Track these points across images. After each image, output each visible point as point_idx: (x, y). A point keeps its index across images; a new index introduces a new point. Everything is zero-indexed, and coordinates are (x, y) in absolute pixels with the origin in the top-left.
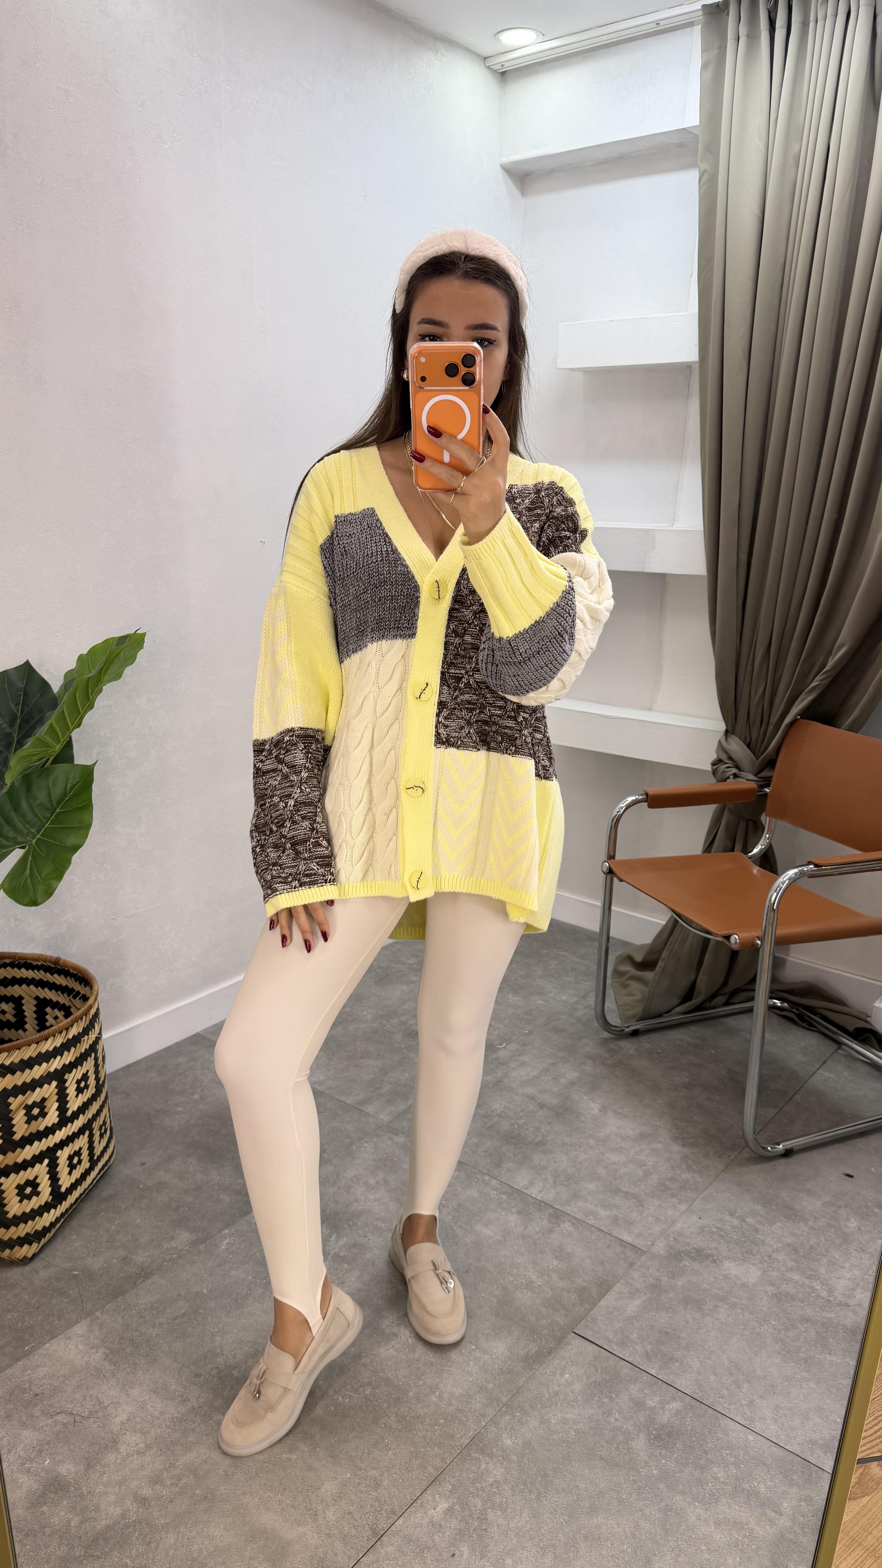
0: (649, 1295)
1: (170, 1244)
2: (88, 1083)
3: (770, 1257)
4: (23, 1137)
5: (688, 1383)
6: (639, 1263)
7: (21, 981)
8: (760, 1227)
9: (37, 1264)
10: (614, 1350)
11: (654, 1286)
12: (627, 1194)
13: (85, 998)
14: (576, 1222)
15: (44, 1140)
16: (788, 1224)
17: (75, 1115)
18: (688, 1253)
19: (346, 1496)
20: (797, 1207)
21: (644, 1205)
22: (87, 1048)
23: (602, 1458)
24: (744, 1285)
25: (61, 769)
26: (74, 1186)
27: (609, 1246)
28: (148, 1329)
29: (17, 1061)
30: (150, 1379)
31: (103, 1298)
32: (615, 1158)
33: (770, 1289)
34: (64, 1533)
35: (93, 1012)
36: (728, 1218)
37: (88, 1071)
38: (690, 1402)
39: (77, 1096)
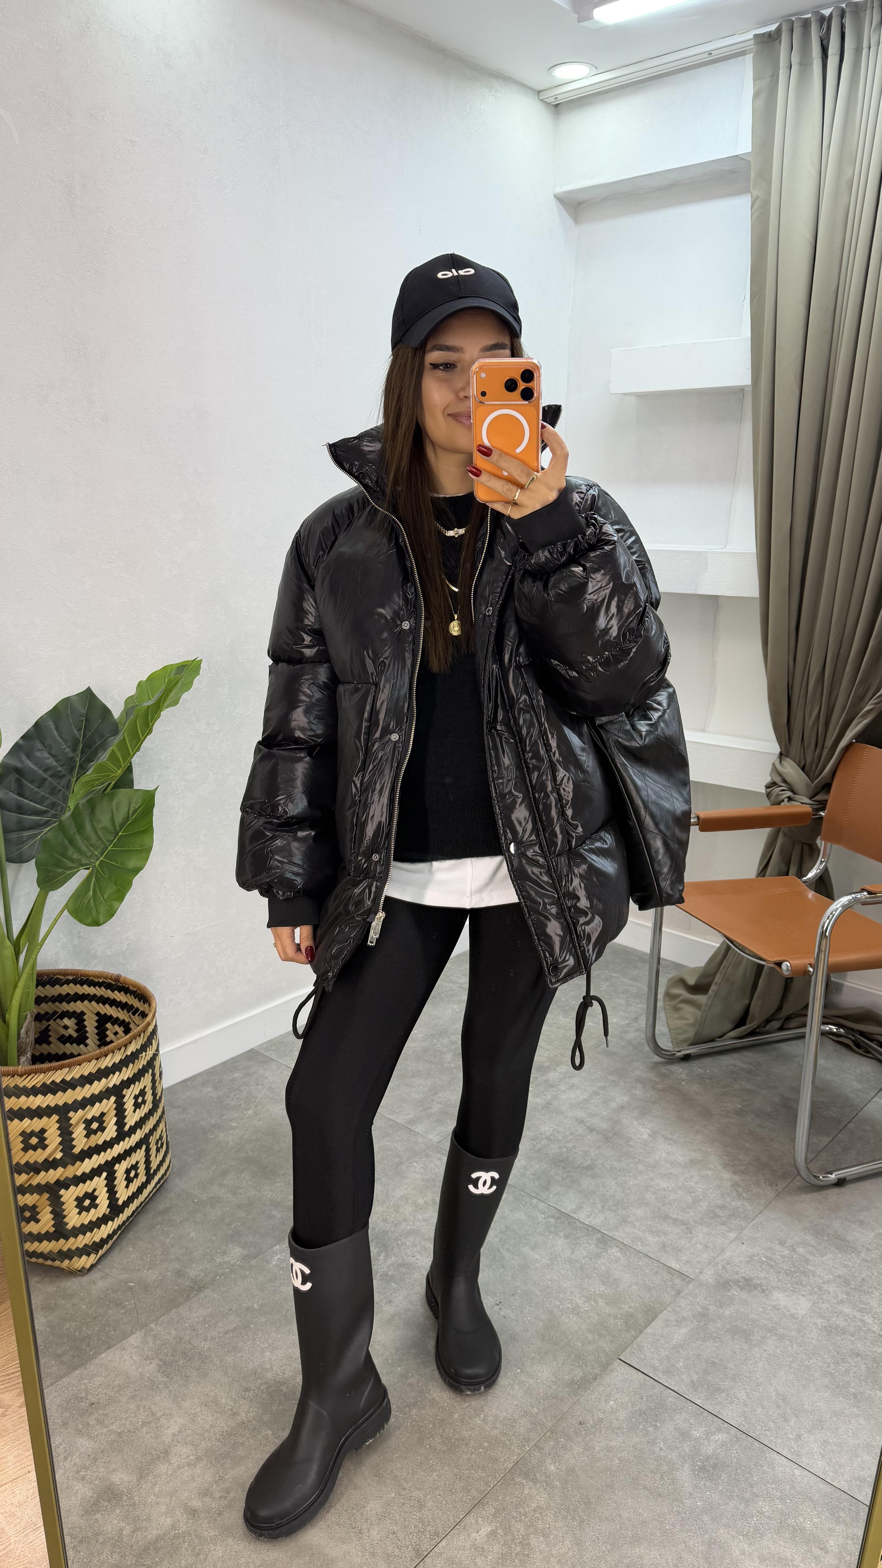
0: (696, 1323)
1: (223, 1259)
2: (146, 1098)
3: (820, 1288)
4: (82, 1150)
5: (735, 1414)
6: (686, 1291)
7: (83, 998)
8: (811, 1258)
9: (94, 1275)
10: (660, 1378)
11: (703, 1315)
12: (675, 1220)
13: (144, 1015)
14: (624, 1247)
15: (102, 1153)
16: (840, 1255)
17: (133, 1130)
18: (736, 1282)
19: (391, 1516)
20: (848, 1238)
21: (693, 1231)
22: (145, 1064)
23: (645, 1488)
24: (792, 1316)
25: (123, 792)
26: (131, 1199)
27: (657, 1273)
28: (201, 1342)
29: (77, 1077)
30: (201, 1392)
31: (157, 1311)
32: (664, 1184)
33: (819, 1321)
34: (116, 1541)
35: (150, 1029)
36: (778, 1247)
37: (145, 1087)
38: (736, 1435)
39: (134, 1111)
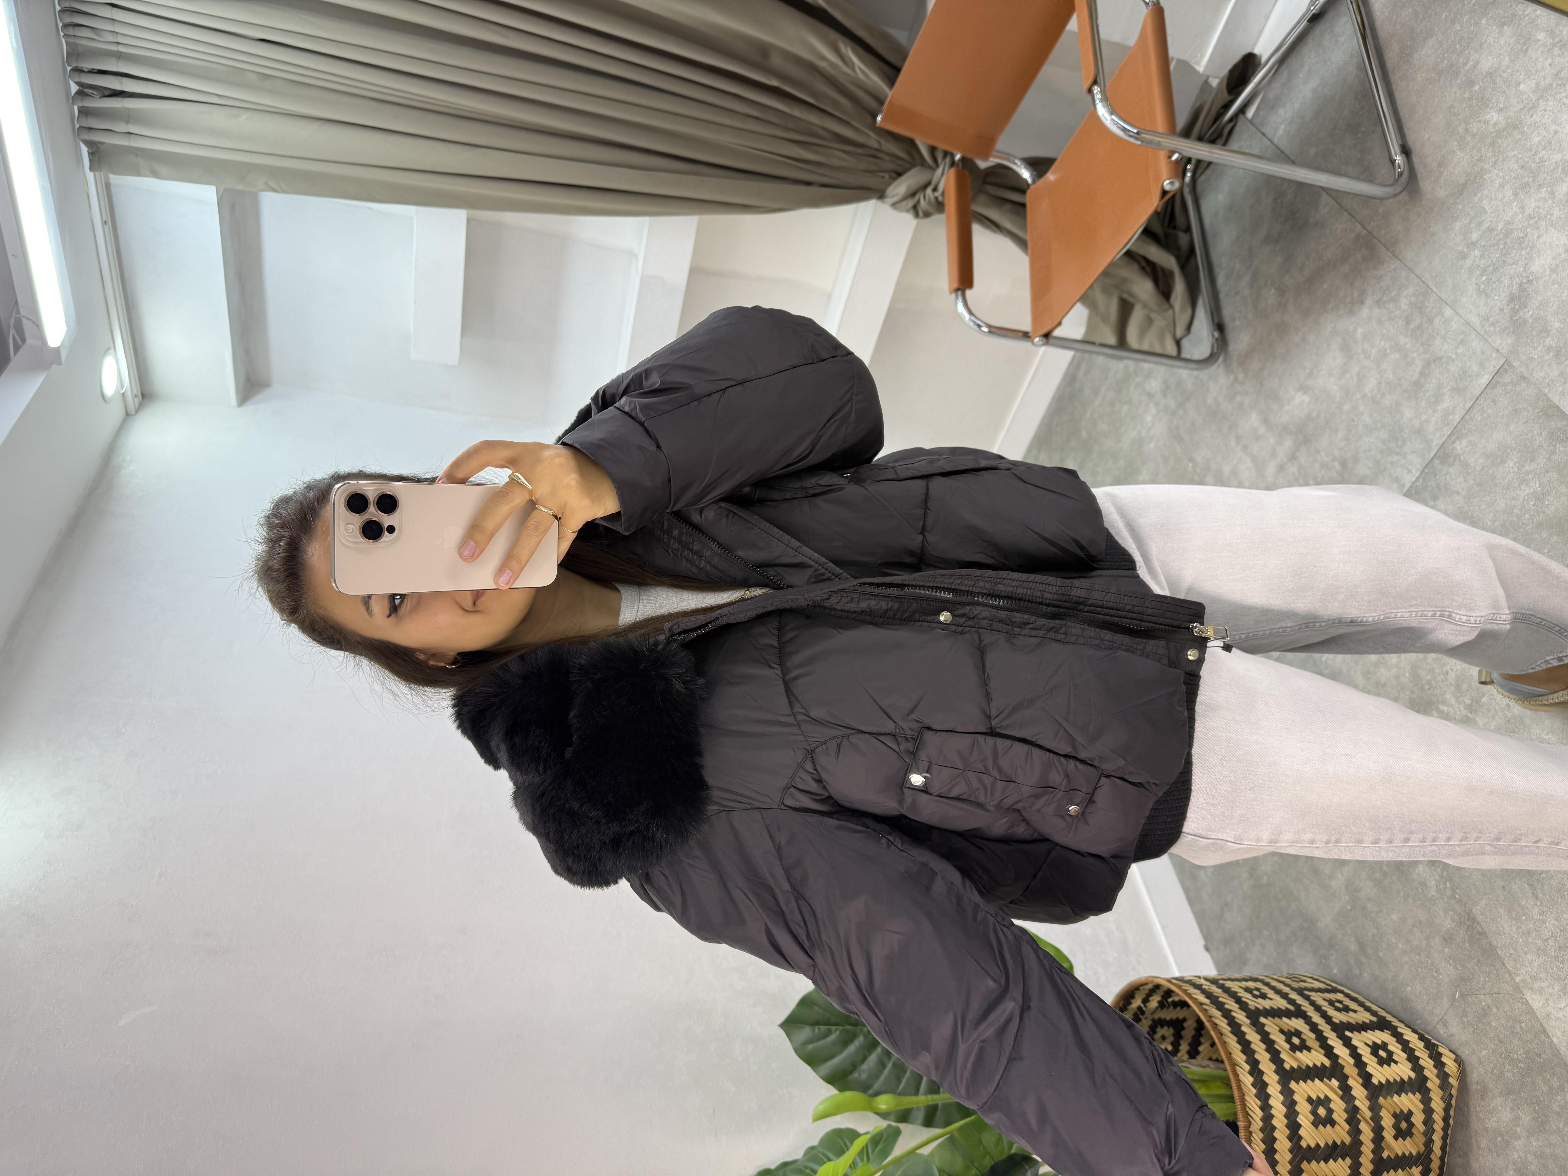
6: (1523, 369)
8: (1486, 225)
11: (1558, 353)
12: (1423, 374)
14: (1456, 434)
16: (1486, 192)
18: (1514, 312)
20: (1462, 179)
21: (1440, 356)
27: (1494, 401)
36: (1469, 262)
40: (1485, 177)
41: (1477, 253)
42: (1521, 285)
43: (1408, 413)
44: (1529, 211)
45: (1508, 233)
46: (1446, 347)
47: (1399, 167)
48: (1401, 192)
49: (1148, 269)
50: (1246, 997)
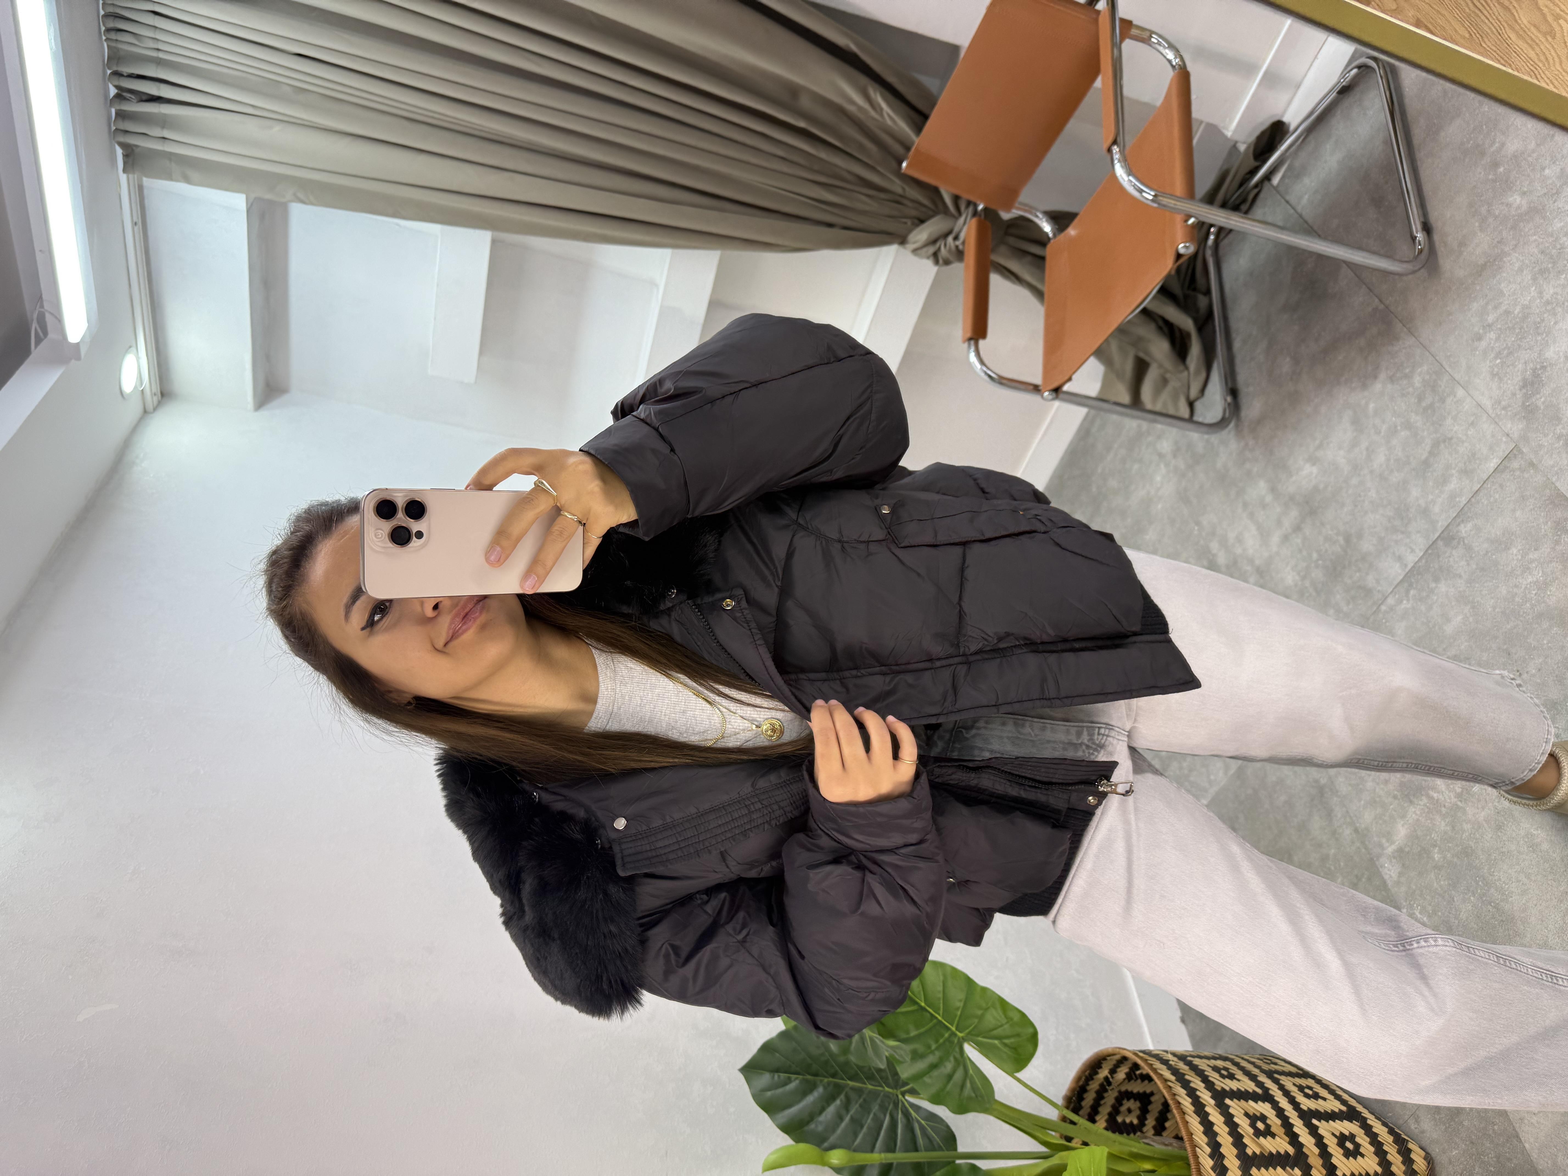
4: (1289, 1143)
6: (1532, 456)
8: (1503, 308)
12: (1433, 453)
14: (1461, 516)
16: (1504, 275)
18: (1527, 397)
27: (1501, 486)
29: (1205, 1139)
36: (1483, 344)
40: (1505, 259)
41: (1492, 335)
42: (1534, 370)
43: (1415, 492)
44: (1547, 296)
45: (1525, 317)
46: (1456, 428)
47: (1420, 244)
48: (1420, 269)
49: (1166, 329)
50: (1214, 1076)
